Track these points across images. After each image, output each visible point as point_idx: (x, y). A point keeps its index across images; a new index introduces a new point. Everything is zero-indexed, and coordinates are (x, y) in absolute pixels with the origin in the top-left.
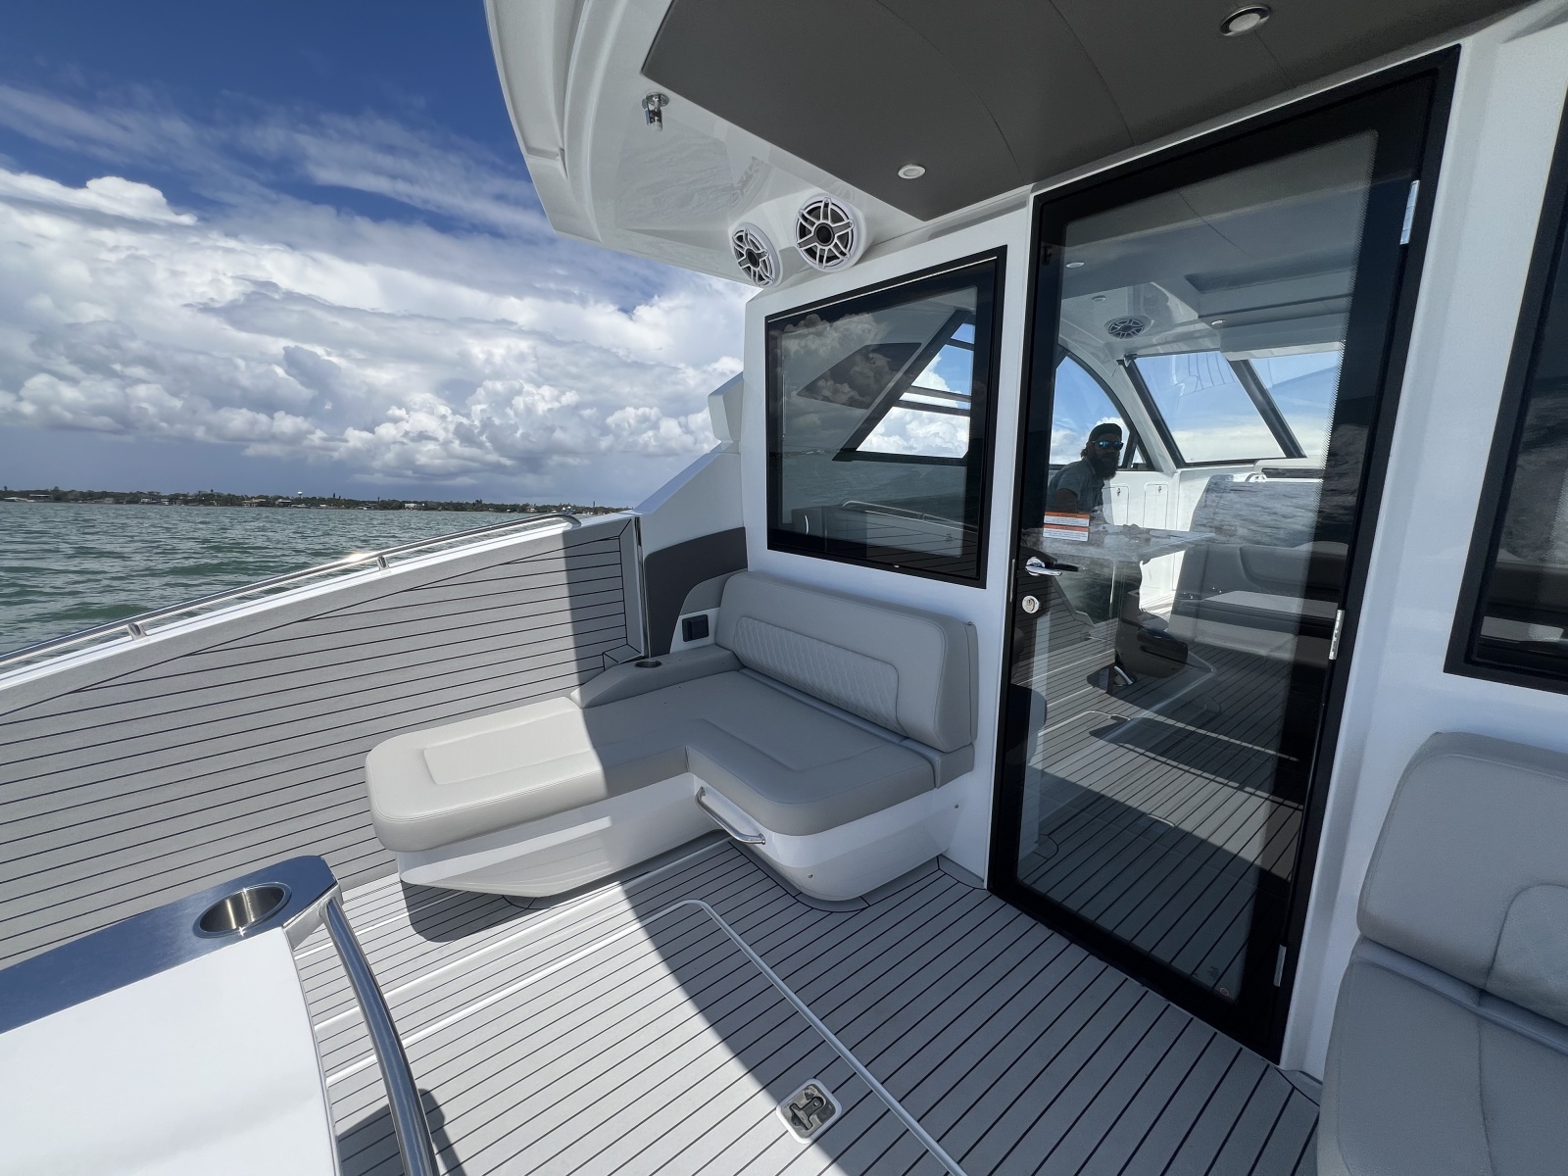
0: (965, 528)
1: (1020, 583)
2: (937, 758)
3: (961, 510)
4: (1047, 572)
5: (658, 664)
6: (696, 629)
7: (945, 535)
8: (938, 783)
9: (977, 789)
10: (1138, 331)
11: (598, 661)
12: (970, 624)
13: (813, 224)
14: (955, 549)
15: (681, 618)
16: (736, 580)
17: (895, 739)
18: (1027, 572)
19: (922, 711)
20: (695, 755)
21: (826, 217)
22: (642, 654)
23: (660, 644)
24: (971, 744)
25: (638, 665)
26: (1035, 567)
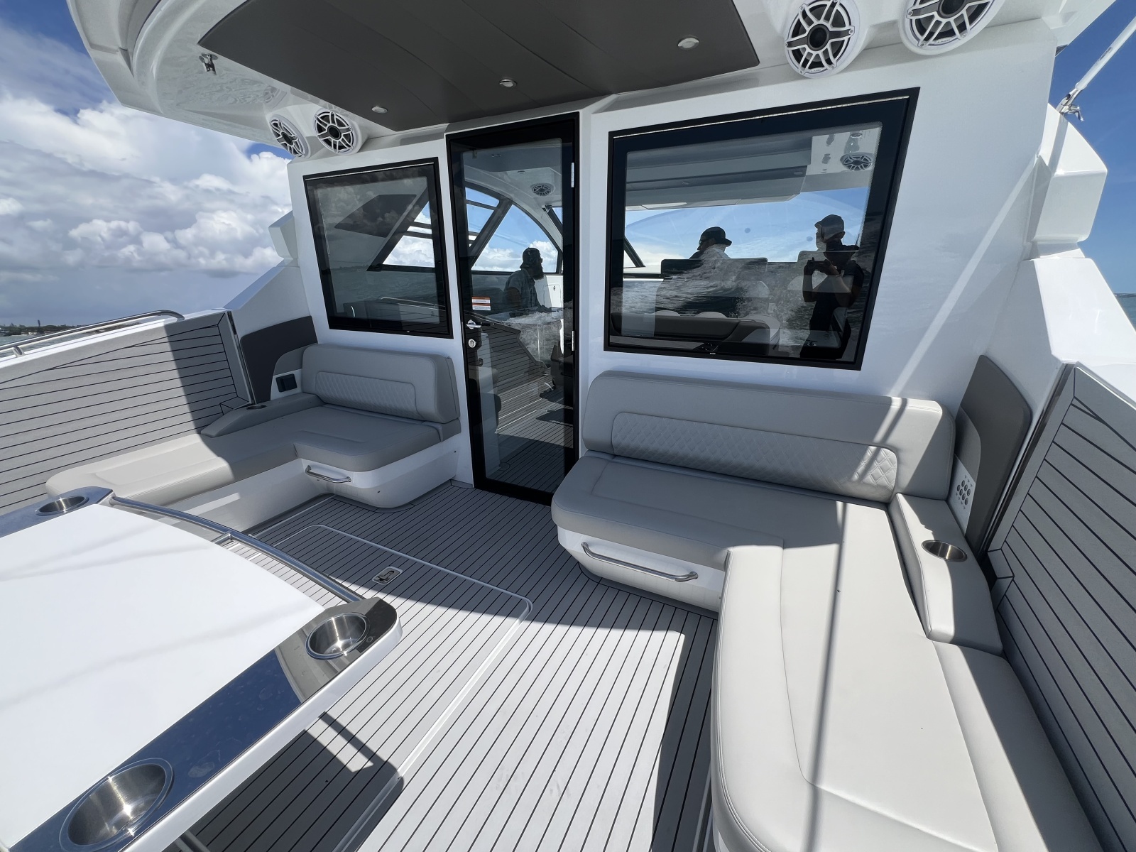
0: (440, 308)
1: (467, 334)
2: (440, 427)
3: (436, 299)
4: (476, 327)
5: (263, 407)
6: (287, 383)
7: (430, 313)
8: (442, 439)
9: (462, 441)
10: (548, 192)
11: (218, 409)
12: (449, 358)
13: (326, 125)
14: (436, 320)
15: (274, 377)
16: (310, 350)
17: (419, 422)
18: (468, 328)
19: (428, 404)
20: (301, 446)
21: (333, 122)
22: (250, 402)
23: (262, 394)
24: (458, 418)
25: (248, 408)
26: (472, 325)
